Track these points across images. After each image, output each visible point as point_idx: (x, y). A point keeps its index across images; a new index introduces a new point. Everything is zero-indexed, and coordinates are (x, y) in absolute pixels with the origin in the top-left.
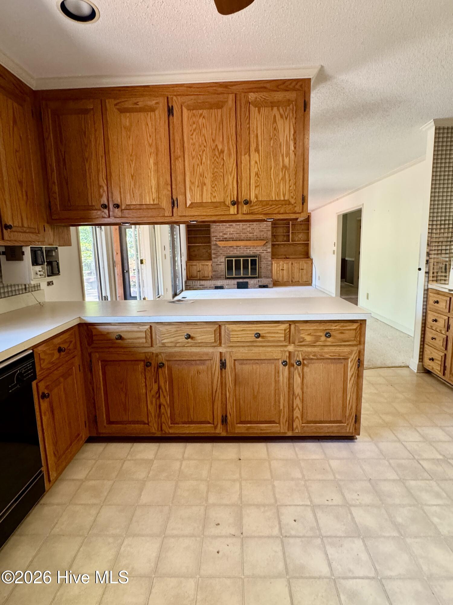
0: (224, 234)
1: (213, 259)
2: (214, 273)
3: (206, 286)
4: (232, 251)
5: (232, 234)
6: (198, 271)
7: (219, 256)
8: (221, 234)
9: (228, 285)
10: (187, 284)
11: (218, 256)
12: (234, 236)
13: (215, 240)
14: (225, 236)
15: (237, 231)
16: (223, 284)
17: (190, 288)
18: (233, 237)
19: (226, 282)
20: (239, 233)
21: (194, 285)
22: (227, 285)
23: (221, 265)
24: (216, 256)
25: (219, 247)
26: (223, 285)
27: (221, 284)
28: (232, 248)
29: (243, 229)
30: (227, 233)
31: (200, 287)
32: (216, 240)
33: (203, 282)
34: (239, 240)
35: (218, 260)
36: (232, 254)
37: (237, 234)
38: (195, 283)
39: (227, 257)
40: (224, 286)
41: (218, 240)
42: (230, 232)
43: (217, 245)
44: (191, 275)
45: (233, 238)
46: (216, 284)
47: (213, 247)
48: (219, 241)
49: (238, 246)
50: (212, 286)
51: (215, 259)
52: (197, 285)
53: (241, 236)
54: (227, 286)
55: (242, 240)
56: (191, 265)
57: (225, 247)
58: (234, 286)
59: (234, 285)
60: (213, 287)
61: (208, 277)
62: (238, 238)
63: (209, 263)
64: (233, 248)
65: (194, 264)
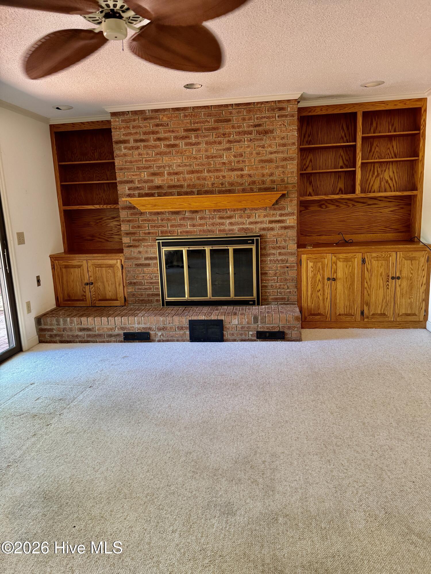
0: (154, 174)
1: (126, 250)
2: (130, 289)
3: (97, 332)
4: (180, 226)
5: (176, 174)
6: (87, 284)
7: (143, 240)
8: (145, 175)
9: (164, 329)
10: (43, 327)
11: (139, 240)
12: (185, 180)
13: (128, 192)
14: (158, 181)
15: (190, 165)
16: (148, 326)
17: (51, 336)
18: (182, 183)
19: (158, 321)
20: (197, 172)
21: (64, 329)
22: (160, 329)
23: (149, 265)
24: (134, 240)
25: (141, 214)
26: (150, 329)
27: (143, 326)
28: (179, 217)
29: (208, 157)
30: (162, 170)
31: (80, 333)
32: (132, 192)
33: (88, 322)
34: (199, 193)
35: (140, 252)
36: (178, 234)
37: (192, 172)
38: (65, 322)
39: (165, 244)
40: (151, 332)
41: (136, 192)
42: (170, 166)
43: (134, 208)
44: (69, 296)
45: (181, 186)
46: (128, 326)
47: (123, 214)
48: (140, 196)
49: (196, 212)
50: (117, 332)
51: (133, 249)
52: (71, 330)
53: (205, 179)
54: (160, 334)
55: (207, 192)
56: (67, 267)
57: (158, 213)
58: (182, 332)
59: (182, 328)
60: (118, 335)
61: (117, 300)
62: (194, 186)
63: (116, 261)
64: (181, 216)
65: (75, 263)
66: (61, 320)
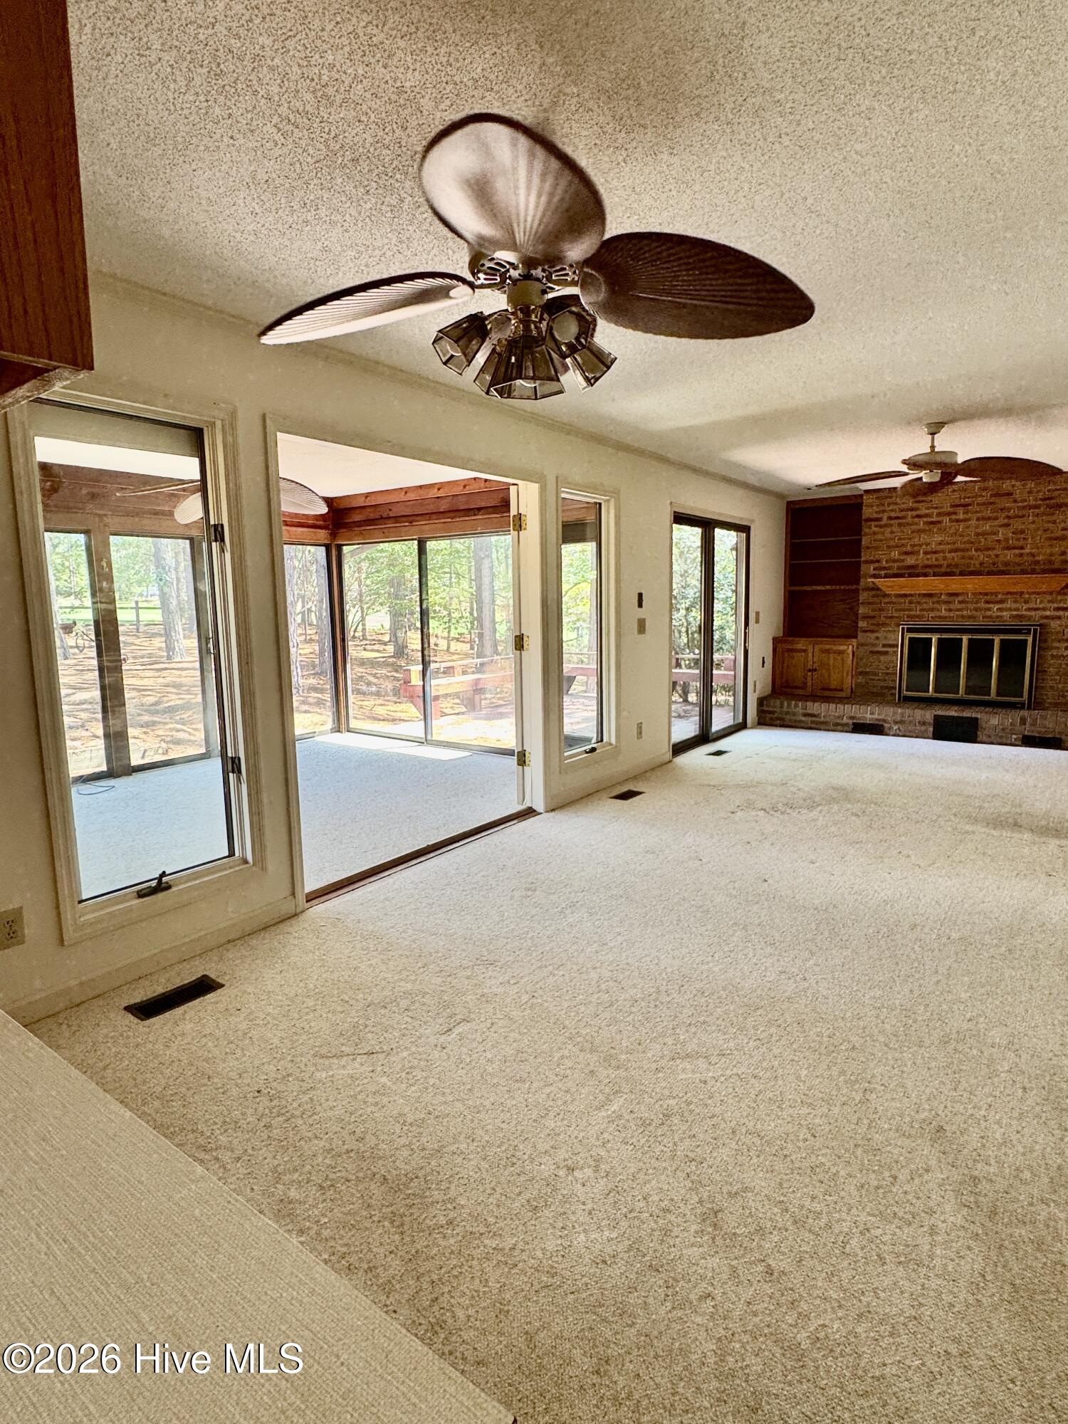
0: (906, 553)
1: (860, 634)
2: (860, 679)
3: (822, 719)
4: (932, 610)
5: (935, 552)
6: (810, 670)
7: (884, 624)
8: (895, 554)
9: (901, 722)
10: (765, 708)
11: (878, 625)
12: (945, 558)
13: (872, 572)
14: (910, 561)
15: (954, 543)
16: (882, 717)
17: (772, 719)
18: (942, 562)
19: (895, 713)
20: (963, 550)
21: (787, 713)
22: (896, 723)
23: (886, 653)
24: (873, 624)
25: (885, 595)
26: (884, 721)
27: (876, 716)
28: (930, 601)
29: (978, 535)
30: (916, 548)
31: (803, 719)
32: (877, 572)
33: (815, 707)
34: (961, 574)
35: (877, 638)
36: (929, 619)
37: (956, 550)
38: (789, 706)
39: (910, 630)
40: (886, 725)
41: (883, 573)
42: (927, 544)
43: (878, 589)
44: (787, 681)
45: (941, 566)
46: (858, 715)
47: (863, 596)
48: (886, 576)
49: (956, 595)
50: (845, 720)
51: (869, 634)
52: (794, 714)
53: (971, 558)
54: (896, 727)
55: (971, 573)
56: (789, 650)
57: (905, 596)
58: (923, 728)
59: (924, 723)
60: (847, 724)
61: (842, 690)
62: (957, 566)
63: (848, 648)
64: (935, 599)
65: (799, 646)
66: (786, 703)
